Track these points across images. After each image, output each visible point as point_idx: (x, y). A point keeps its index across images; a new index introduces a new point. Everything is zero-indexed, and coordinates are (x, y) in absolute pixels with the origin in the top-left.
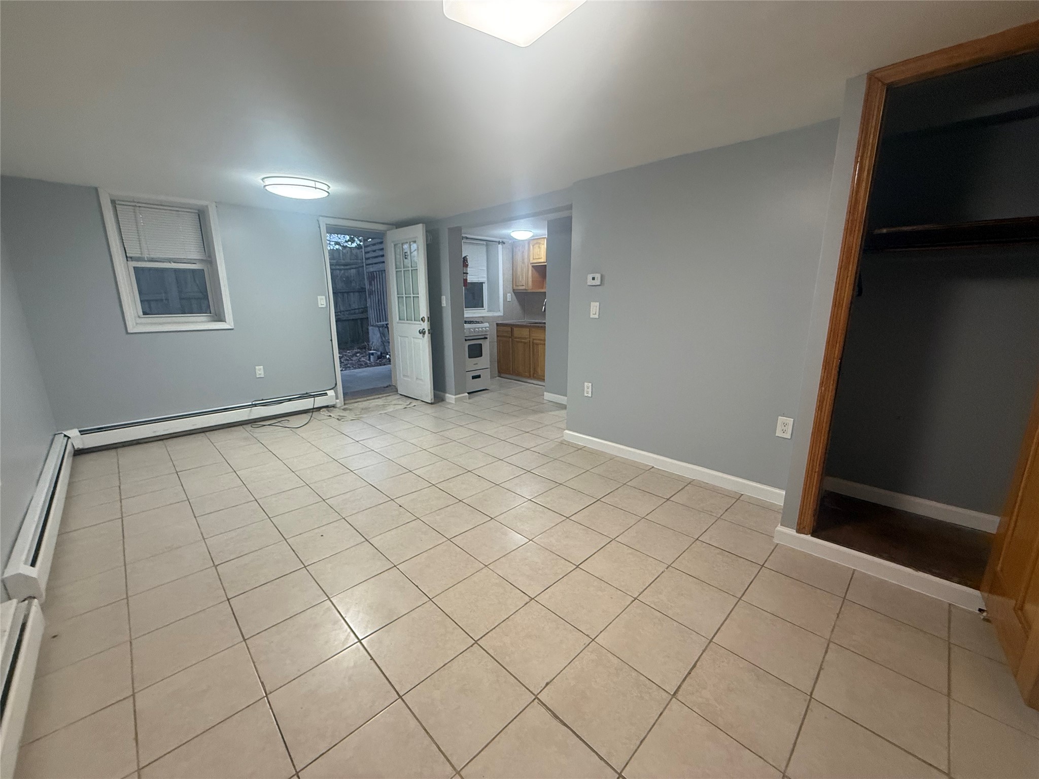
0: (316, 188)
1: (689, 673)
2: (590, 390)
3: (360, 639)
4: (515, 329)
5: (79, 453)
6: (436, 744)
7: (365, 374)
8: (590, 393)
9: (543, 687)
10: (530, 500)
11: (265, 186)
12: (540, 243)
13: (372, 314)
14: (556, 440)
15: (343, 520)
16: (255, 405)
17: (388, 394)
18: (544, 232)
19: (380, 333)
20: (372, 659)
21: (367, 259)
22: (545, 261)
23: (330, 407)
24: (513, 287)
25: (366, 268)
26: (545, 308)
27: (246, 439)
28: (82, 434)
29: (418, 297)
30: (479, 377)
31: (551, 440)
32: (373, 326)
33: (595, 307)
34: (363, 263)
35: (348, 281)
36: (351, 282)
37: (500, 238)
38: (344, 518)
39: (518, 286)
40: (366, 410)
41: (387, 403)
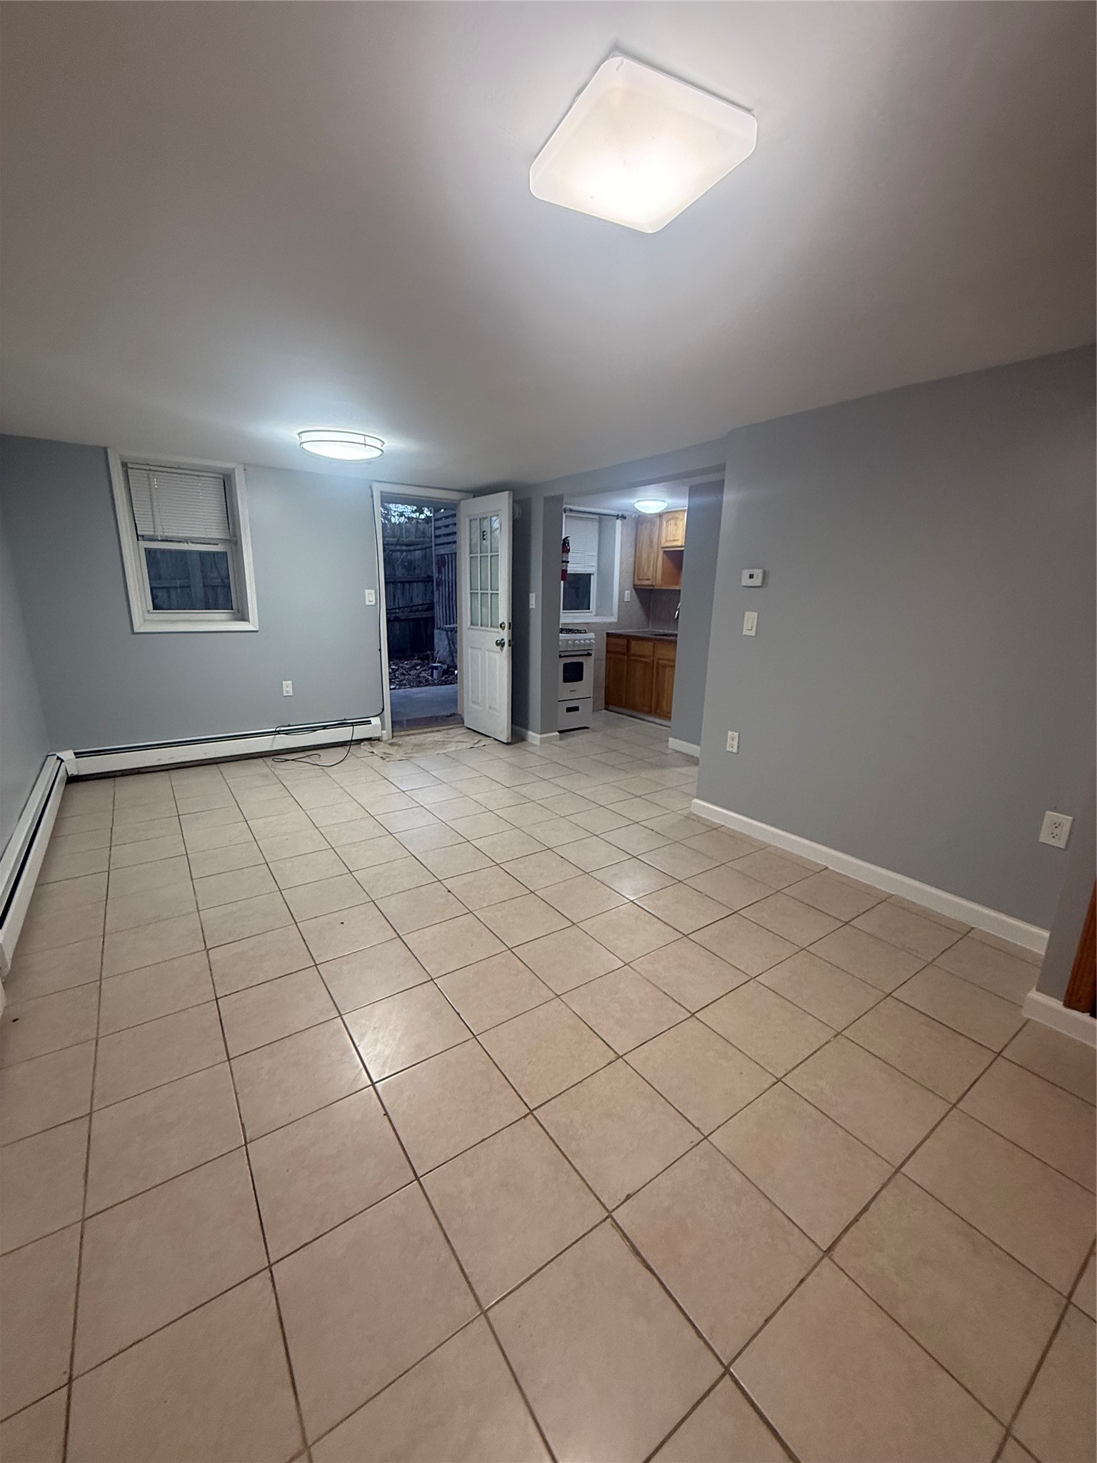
0: (365, 445)
1: (856, 1219)
2: (736, 743)
3: (375, 1081)
4: (633, 643)
5: (72, 780)
6: (458, 1261)
7: (424, 695)
8: (736, 747)
9: (622, 1200)
10: (632, 901)
11: (301, 443)
12: (677, 518)
13: (439, 613)
14: (679, 812)
15: (372, 903)
16: (278, 732)
17: (451, 727)
18: (682, 502)
19: (449, 640)
20: (386, 1114)
21: (437, 537)
22: (684, 545)
23: (375, 740)
24: (634, 581)
25: (435, 550)
26: (678, 614)
27: (266, 776)
28: (76, 758)
29: (498, 594)
30: (576, 709)
31: (673, 812)
32: (439, 629)
33: (750, 621)
34: (431, 542)
35: (410, 566)
36: (415, 568)
37: (621, 510)
38: (373, 901)
39: (641, 580)
40: (420, 747)
41: (449, 740)
